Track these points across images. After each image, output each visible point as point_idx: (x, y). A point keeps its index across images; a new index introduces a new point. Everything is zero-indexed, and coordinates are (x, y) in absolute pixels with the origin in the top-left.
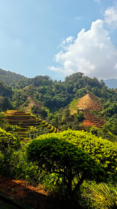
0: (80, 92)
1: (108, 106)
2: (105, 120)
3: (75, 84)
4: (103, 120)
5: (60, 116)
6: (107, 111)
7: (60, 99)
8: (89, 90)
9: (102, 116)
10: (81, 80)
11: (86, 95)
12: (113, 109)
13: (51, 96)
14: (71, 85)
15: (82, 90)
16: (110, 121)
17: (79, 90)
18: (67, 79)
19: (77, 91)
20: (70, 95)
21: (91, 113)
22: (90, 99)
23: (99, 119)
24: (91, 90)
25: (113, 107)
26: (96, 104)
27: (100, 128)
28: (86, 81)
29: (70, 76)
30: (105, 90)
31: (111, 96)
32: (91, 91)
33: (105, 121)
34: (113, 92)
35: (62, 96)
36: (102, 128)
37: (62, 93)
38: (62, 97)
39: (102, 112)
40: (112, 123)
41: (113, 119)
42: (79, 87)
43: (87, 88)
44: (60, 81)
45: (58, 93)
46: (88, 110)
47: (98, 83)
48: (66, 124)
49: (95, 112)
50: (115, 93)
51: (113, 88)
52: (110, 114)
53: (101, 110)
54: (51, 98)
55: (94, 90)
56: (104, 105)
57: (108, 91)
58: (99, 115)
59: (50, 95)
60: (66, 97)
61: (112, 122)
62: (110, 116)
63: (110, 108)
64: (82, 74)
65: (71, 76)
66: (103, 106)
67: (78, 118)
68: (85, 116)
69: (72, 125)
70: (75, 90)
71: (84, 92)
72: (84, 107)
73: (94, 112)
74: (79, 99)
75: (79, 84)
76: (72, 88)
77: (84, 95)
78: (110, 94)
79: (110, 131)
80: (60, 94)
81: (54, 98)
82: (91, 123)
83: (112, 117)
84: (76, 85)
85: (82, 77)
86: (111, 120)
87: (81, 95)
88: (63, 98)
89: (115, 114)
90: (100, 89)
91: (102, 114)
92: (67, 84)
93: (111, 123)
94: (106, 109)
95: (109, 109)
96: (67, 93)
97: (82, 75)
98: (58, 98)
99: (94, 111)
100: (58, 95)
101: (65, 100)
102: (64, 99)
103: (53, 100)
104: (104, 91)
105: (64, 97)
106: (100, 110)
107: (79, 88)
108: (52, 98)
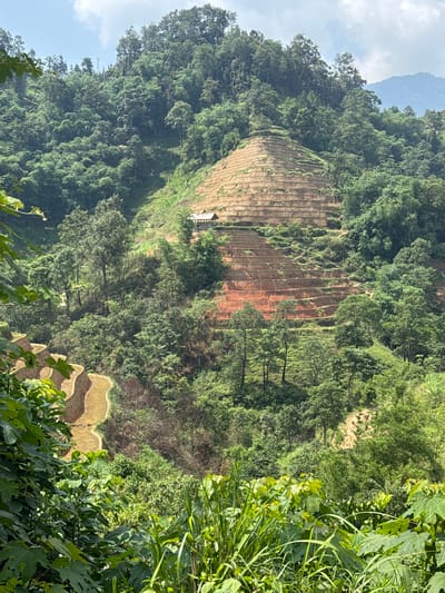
0: (210, 123)
1: (372, 195)
2: (355, 279)
3: (182, 75)
4: (340, 282)
5: (61, 261)
6: (369, 225)
7: (80, 173)
8: (266, 113)
9: (338, 260)
10: (218, 53)
11: (244, 142)
12: (400, 214)
13: (21, 154)
14: (153, 85)
15: (220, 115)
16: (383, 282)
17: (202, 116)
18: (131, 46)
19: (192, 121)
20: (147, 149)
21: (268, 241)
22: (269, 164)
23: (319, 274)
24: (274, 117)
25: (404, 199)
26: (301, 192)
27: (322, 323)
28: (249, 60)
29: (151, 32)
30: (365, 115)
31: (396, 154)
32: (278, 123)
33: (357, 284)
34: (408, 132)
35: (92, 152)
36: (331, 323)
37: (97, 132)
38: (94, 159)
39: (339, 236)
40: (398, 294)
41: (405, 271)
42: (206, 95)
43: (255, 101)
44: (88, 62)
45: (66, 136)
46: (249, 224)
47: (323, 73)
48: (106, 312)
49: (297, 235)
50: (424, 138)
51: (409, 108)
52: (388, 244)
53: (331, 225)
54: (22, 164)
55: (295, 110)
56: (349, 193)
57: (378, 124)
58: (320, 254)
59: (17, 150)
60: (125, 162)
61: (396, 285)
62: (389, 257)
63: (383, 207)
64: (222, 18)
65: (154, 29)
66: (346, 197)
67: (183, 270)
68: (227, 260)
69: (141, 311)
70: (178, 113)
71: (233, 126)
72: (231, 208)
73: (285, 234)
74: (208, 168)
75: (206, 76)
76: (159, 105)
77: (232, 146)
78: (392, 141)
79: (386, 341)
80: (84, 141)
81: (44, 165)
82: (268, 294)
83: (397, 258)
84: (186, 85)
85: (222, 35)
86: (392, 277)
87: (216, 147)
88: (102, 168)
89: (418, 240)
90: (329, 110)
91: (337, 247)
92: (129, 81)
93: (387, 290)
94: (366, 216)
95: (383, 213)
96: (130, 133)
97: (225, 24)
98: (66, 164)
99: (286, 229)
100: (70, 150)
101: (113, 176)
102: (110, 169)
103: (35, 176)
104: (356, 120)
105: (112, 160)
106: (323, 223)
107: (207, 105)
108: (28, 163)
